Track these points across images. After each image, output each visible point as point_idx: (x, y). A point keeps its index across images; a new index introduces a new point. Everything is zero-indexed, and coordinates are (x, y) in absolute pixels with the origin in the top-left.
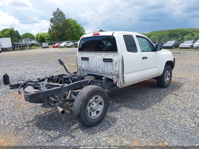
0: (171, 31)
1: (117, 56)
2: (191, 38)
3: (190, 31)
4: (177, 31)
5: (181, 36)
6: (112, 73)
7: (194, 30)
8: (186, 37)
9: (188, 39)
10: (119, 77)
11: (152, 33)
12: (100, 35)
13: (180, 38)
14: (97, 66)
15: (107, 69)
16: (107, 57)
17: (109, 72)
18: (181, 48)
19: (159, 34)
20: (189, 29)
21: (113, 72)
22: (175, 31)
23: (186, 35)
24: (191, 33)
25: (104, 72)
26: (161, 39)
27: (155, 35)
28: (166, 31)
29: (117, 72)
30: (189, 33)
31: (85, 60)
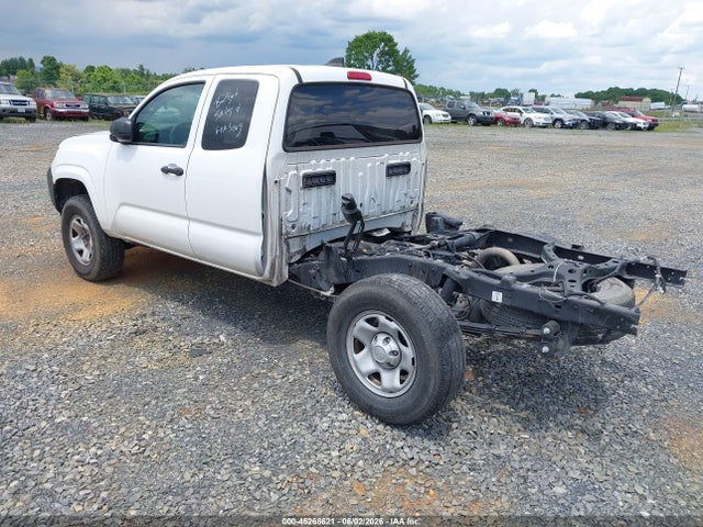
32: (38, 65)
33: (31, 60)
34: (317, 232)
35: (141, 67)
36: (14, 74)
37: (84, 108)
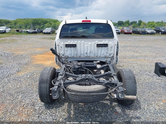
0: (34, 20)
1: (113, 41)
2: (49, 26)
3: (49, 21)
4: (39, 20)
5: (42, 24)
6: (106, 56)
7: (51, 20)
8: (46, 25)
9: (48, 27)
10: (113, 59)
11: (17, 20)
12: (92, 22)
13: (42, 25)
14: (87, 51)
15: (101, 54)
16: (101, 42)
17: (102, 56)
18: (45, 33)
19: (25, 21)
20: (47, 19)
21: (108, 55)
22: (37, 20)
23: (46, 23)
24: (49, 22)
25: (97, 56)
26: (27, 26)
27: (20, 22)
28: (29, 19)
29: (112, 55)
30: (48, 22)
31: (71, 47)
32: (137, 22)
33: (136, 21)
34: (70, 58)
35: (162, 21)
36: (132, 24)
37: (131, 31)
